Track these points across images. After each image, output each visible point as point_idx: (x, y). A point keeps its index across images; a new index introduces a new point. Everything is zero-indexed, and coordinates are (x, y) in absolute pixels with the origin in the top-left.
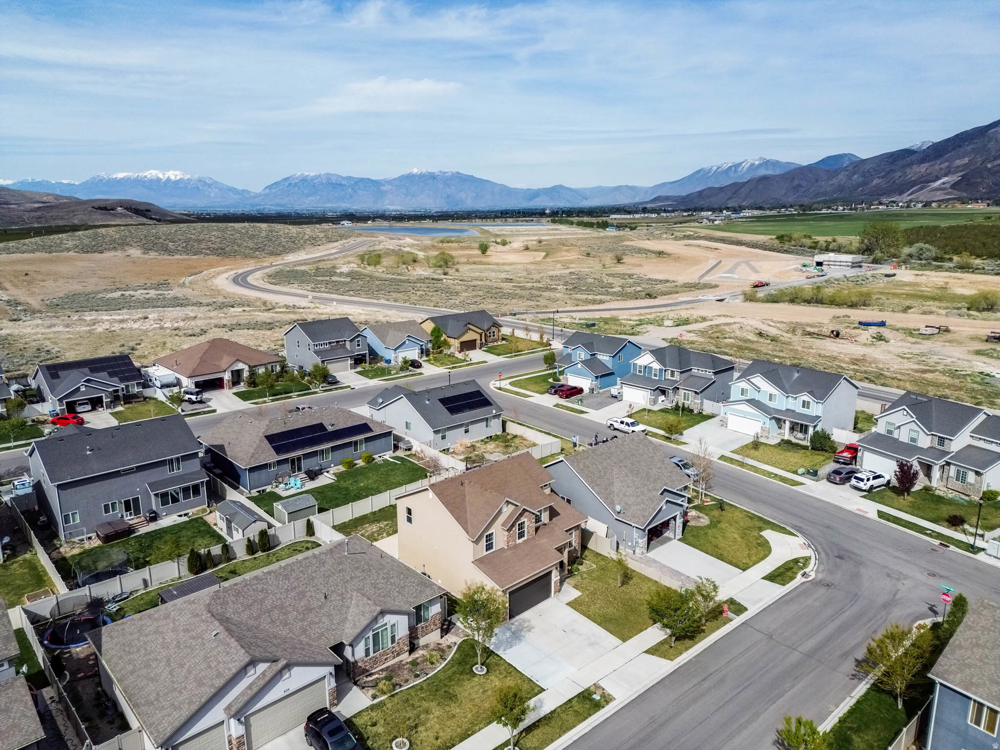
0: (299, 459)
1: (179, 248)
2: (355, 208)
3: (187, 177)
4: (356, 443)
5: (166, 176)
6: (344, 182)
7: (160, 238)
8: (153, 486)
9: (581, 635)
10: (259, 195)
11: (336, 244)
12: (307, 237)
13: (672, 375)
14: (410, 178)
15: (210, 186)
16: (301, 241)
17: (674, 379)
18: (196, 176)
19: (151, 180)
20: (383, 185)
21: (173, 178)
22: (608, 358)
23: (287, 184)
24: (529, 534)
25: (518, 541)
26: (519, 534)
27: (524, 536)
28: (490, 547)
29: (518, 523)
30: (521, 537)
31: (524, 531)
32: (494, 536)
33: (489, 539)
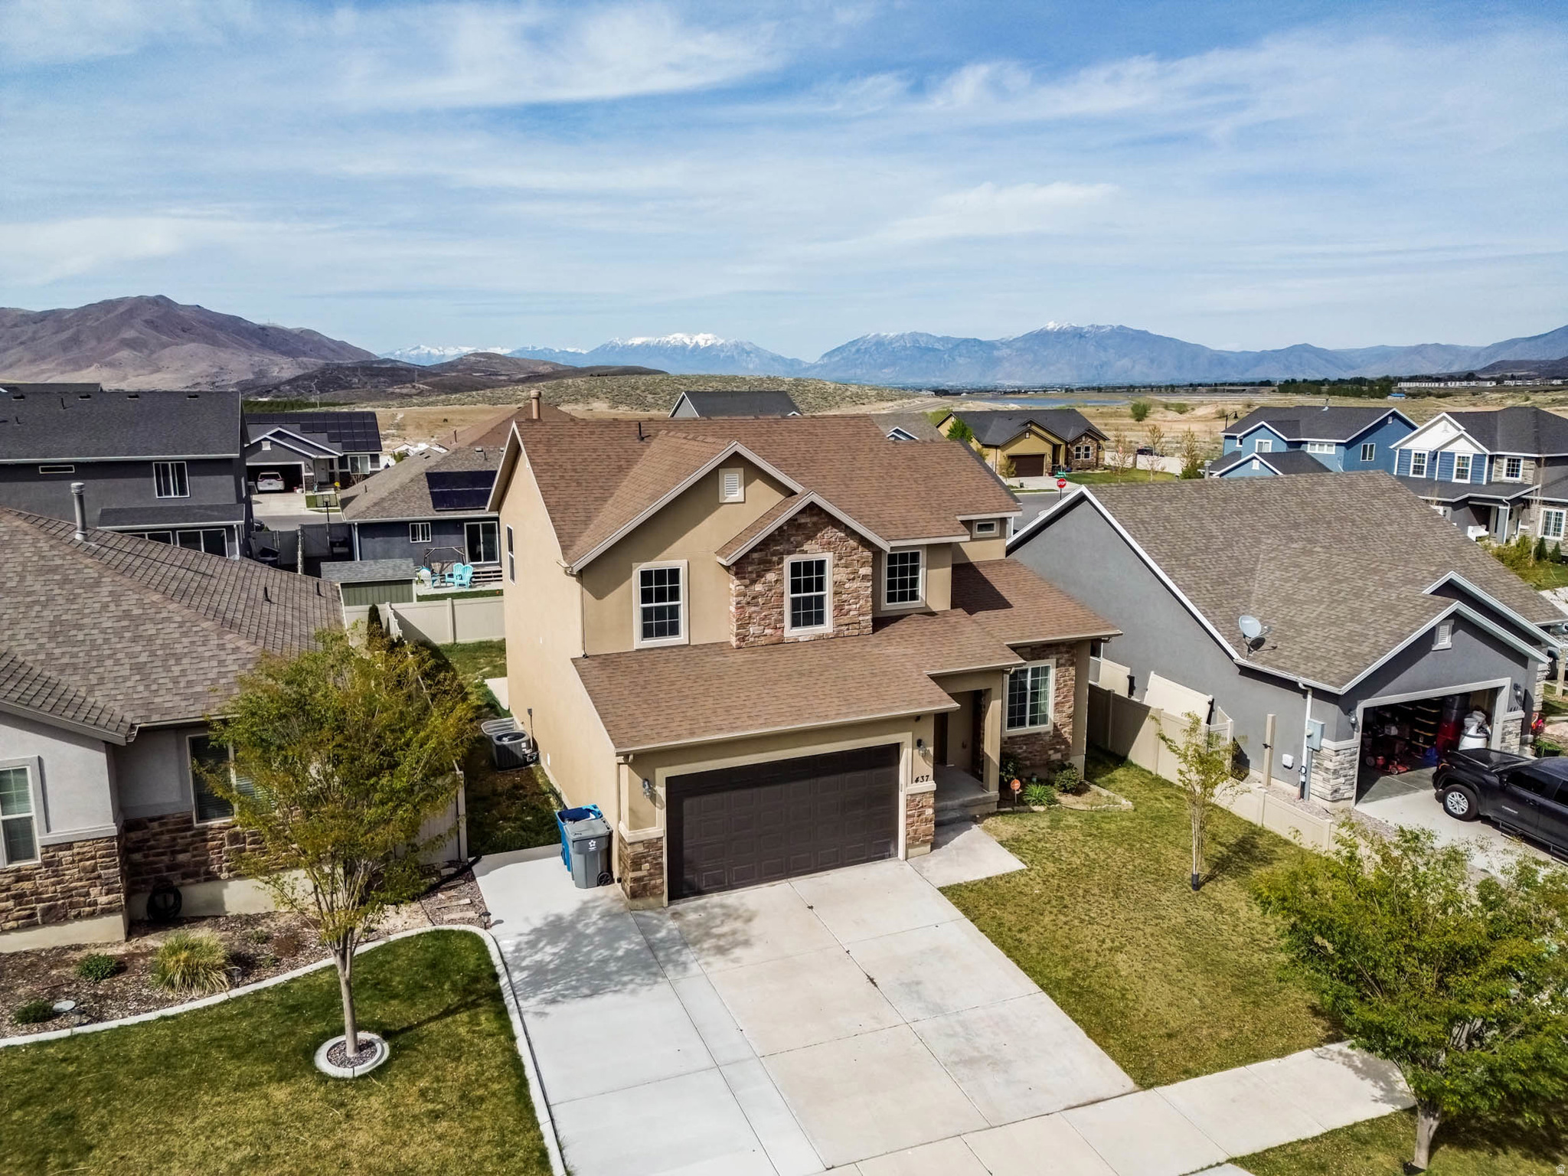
1: (660, 402)
2: (951, 384)
3: (721, 341)
5: (694, 341)
6: (937, 346)
7: (637, 389)
9: (938, 1010)
10: (814, 366)
11: (890, 404)
12: (848, 393)
13: (1513, 470)
14: (1042, 338)
15: (748, 353)
16: (838, 398)
17: (1519, 479)
18: (732, 341)
19: (675, 348)
20: (998, 349)
21: (702, 343)
22: (1333, 451)
23: (854, 350)
24: (845, 620)
25: (790, 633)
26: (796, 603)
27: (820, 620)
28: (660, 623)
29: (789, 560)
30: (808, 621)
31: (820, 601)
32: (683, 584)
33: (661, 586)
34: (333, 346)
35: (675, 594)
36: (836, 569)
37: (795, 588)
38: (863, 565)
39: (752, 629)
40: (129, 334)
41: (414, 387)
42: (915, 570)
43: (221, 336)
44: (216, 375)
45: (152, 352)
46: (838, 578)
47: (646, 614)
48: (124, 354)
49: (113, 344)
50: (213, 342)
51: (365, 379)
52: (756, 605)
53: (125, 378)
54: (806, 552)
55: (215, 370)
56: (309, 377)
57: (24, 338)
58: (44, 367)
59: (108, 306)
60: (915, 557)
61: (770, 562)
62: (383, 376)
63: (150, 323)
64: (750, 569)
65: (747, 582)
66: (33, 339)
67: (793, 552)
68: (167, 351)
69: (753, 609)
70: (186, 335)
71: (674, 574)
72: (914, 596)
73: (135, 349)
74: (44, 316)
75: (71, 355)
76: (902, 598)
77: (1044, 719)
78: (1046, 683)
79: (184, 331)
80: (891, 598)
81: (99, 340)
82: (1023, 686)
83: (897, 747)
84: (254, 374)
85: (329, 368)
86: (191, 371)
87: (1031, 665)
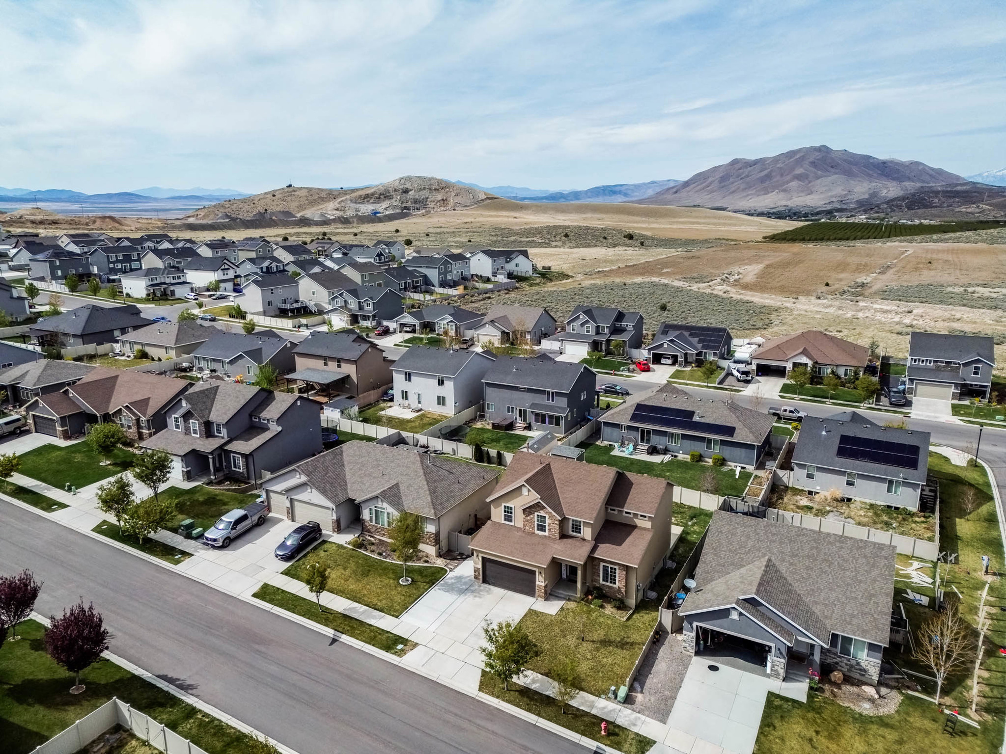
0: (648, 432)
4: (709, 441)
8: (533, 405)
24: (551, 533)
25: (537, 532)
26: (538, 525)
27: (545, 531)
28: (508, 518)
29: (536, 514)
30: (542, 530)
31: (545, 526)
32: (513, 511)
33: (508, 511)
34: (931, 172)
35: (511, 513)
36: (548, 520)
37: (538, 521)
38: (556, 521)
39: (527, 527)
40: (799, 171)
41: (978, 207)
42: (580, 526)
43: (855, 169)
44: (845, 195)
45: (810, 182)
46: (549, 522)
47: (505, 515)
48: (794, 184)
49: (788, 178)
50: (849, 174)
51: (943, 199)
52: (528, 522)
53: (791, 199)
54: (540, 513)
55: (845, 193)
56: (904, 198)
57: (743, 176)
60: (580, 523)
61: (531, 513)
62: (958, 197)
63: (813, 164)
64: (527, 513)
65: (526, 516)
66: (748, 176)
67: (538, 512)
68: (819, 181)
70: (833, 170)
71: (511, 508)
72: (580, 533)
73: (800, 180)
74: (756, 162)
75: (765, 185)
76: (576, 532)
77: (615, 583)
78: (615, 573)
79: (832, 167)
80: (573, 531)
81: (782, 175)
82: (607, 571)
83: (535, 572)
84: (869, 194)
85: (921, 190)
86: (830, 194)
87: (610, 566)
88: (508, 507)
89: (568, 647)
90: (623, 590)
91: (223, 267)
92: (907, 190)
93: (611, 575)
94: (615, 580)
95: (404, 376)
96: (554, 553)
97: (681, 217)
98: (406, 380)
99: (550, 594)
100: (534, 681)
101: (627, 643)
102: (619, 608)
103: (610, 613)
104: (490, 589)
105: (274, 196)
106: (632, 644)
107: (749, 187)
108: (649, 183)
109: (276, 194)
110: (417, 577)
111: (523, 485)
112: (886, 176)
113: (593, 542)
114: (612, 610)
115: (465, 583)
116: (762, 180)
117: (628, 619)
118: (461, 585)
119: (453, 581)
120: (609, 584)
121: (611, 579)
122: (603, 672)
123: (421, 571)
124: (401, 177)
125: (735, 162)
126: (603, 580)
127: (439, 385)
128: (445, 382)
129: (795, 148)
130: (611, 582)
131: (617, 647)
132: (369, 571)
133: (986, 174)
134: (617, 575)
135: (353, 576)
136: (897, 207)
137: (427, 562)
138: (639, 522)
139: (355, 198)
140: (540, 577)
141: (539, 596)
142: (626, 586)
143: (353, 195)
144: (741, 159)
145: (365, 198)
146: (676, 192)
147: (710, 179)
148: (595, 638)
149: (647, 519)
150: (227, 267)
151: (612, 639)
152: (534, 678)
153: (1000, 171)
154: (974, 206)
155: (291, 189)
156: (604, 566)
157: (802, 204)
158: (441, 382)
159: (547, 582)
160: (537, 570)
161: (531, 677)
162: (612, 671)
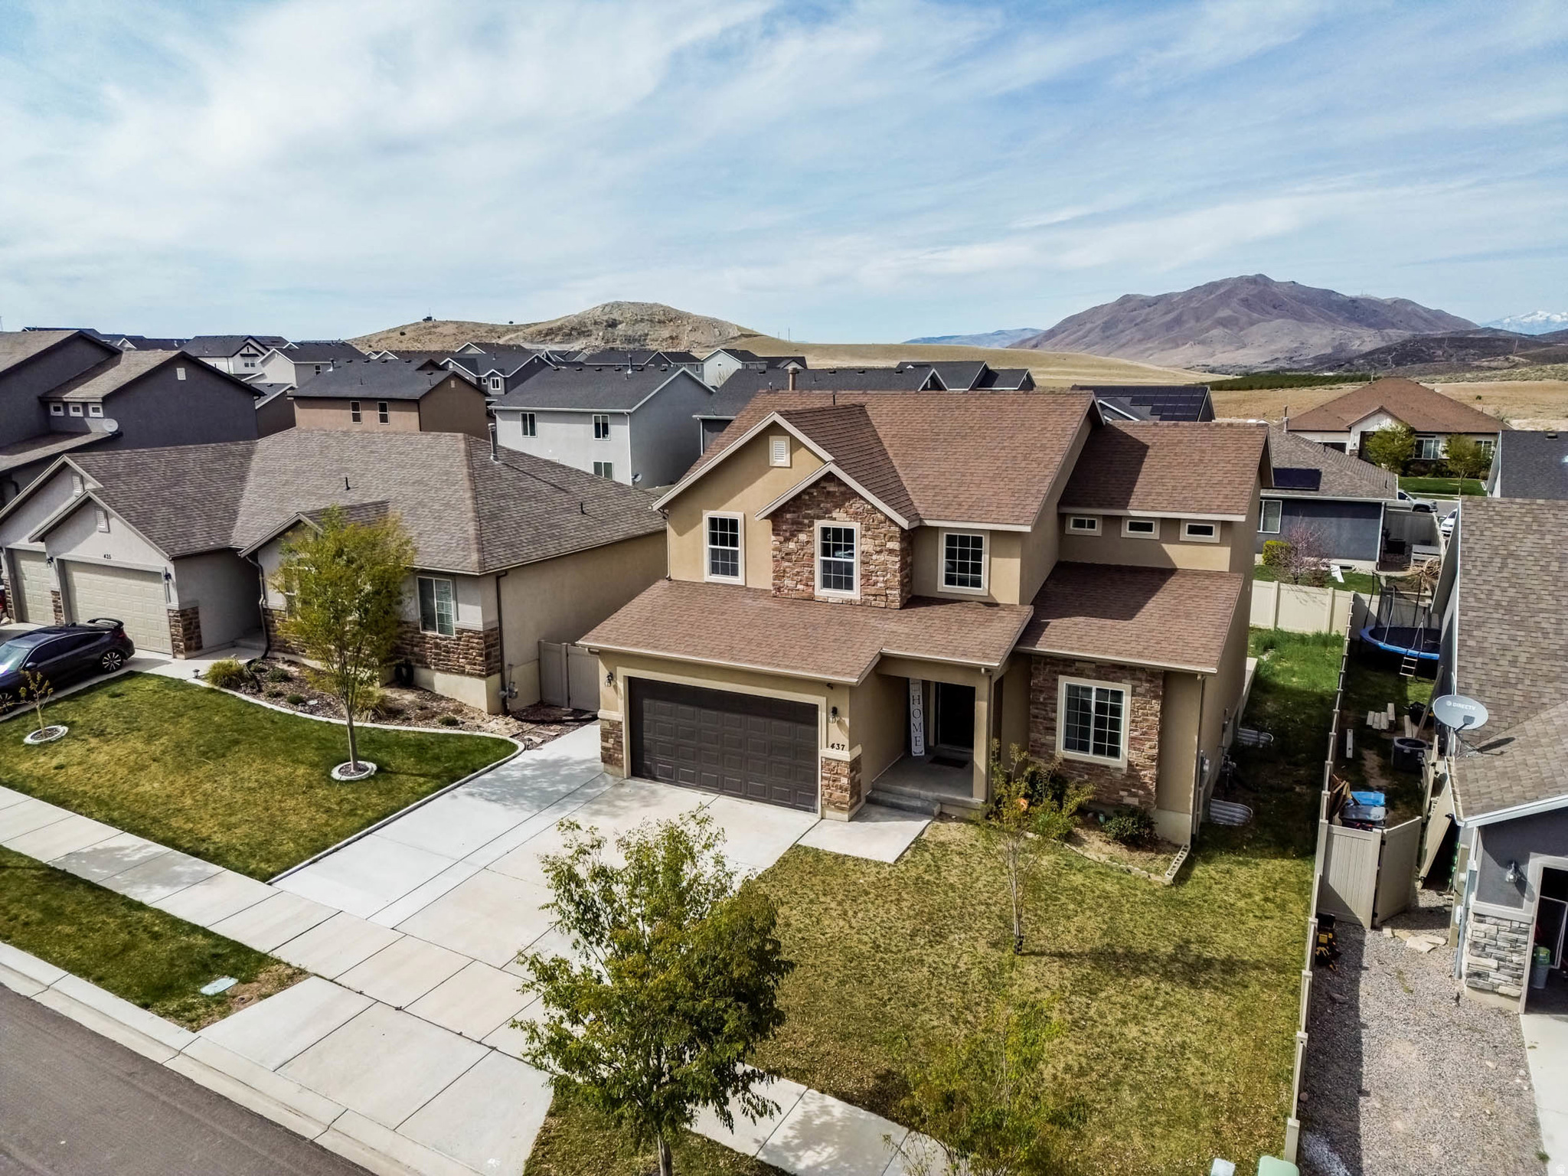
24: (872, 590)
25: (821, 592)
26: (826, 565)
27: (849, 585)
28: (724, 563)
29: (819, 524)
30: (838, 585)
31: (849, 568)
32: (740, 534)
33: (724, 532)
34: (1425, 315)
35: (734, 542)
36: (863, 539)
37: (826, 551)
38: (891, 539)
39: (788, 582)
40: (1224, 313)
41: (1507, 359)
42: (978, 556)
43: (1309, 311)
44: (1296, 349)
45: (1241, 330)
46: (865, 548)
47: (714, 553)
48: (1216, 332)
49: (1209, 322)
50: (1300, 317)
51: (1451, 352)
52: (790, 561)
53: (1213, 355)
54: (835, 519)
55: (1296, 345)
56: (1388, 350)
57: (1138, 321)
58: (1149, 345)
59: (1212, 287)
60: (978, 542)
61: (801, 523)
62: (1473, 348)
63: (1245, 302)
64: (784, 527)
65: (782, 539)
66: (1145, 321)
67: (824, 518)
68: (1254, 329)
69: (787, 564)
70: (1276, 312)
71: (734, 524)
72: (977, 583)
73: (1226, 327)
74: (1158, 300)
75: (1173, 334)
76: (963, 582)
77: (1115, 752)
78: (1116, 711)
79: (1275, 307)
80: (950, 580)
81: (1198, 320)
82: (1086, 706)
83: (813, 709)
84: (1333, 347)
85: (1414, 340)
86: (1273, 347)
87: (1095, 685)
88: (723, 521)
89: (960, 979)
90: (1148, 775)
91: (244, 351)
92: (1391, 340)
93: (1100, 722)
94: (1115, 738)
95: (519, 424)
96: (886, 644)
97: (1049, 365)
98: (525, 433)
99: (871, 801)
100: (810, 1135)
101: (1209, 963)
102: (1134, 842)
103: (1104, 858)
104: (653, 792)
105: (403, 334)
106: (1230, 966)
107: (1148, 337)
108: (993, 334)
109: (406, 331)
110: (400, 761)
111: (774, 429)
112: (1358, 321)
113: (1028, 611)
114: (1108, 849)
115: (568, 779)
116: (1169, 327)
117: (1181, 878)
118: (553, 784)
119: (528, 772)
120: (1090, 757)
121: (1099, 736)
122: (1136, 1088)
123: (420, 748)
124: (606, 302)
125: (1126, 299)
126: (1068, 746)
127: (598, 436)
128: (612, 428)
129: (1217, 278)
130: (1099, 750)
131: (1168, 976)
132: (237, 742)
133: (1508, 320)
134: (1125, 719)
135: (168, 758)
136: (1379, 361)
137: (451, 723)
138: (1182, 554)
139: (531, 335)
140: (834, 726)
141: (830, 803)
142: (1161, 760)
143: (531, 329)
144: (1134, 296)
145: (547, 335)
146: (1035, 346)
147: (1089, 326)
148: (1069, 942)
149: (1215, 537)
150: (252, 351)
151: (1141, 944)
152: (807, 1120)
153: (1529, 316)
154: (1502, 358)
155: (430, 324)
156: (1071, 689)
157: (1233, 363)
158: (602, 430)
159: (858, 750)
160: (820, 701)
161: (797, 1115)
162: (1178, 1080)
